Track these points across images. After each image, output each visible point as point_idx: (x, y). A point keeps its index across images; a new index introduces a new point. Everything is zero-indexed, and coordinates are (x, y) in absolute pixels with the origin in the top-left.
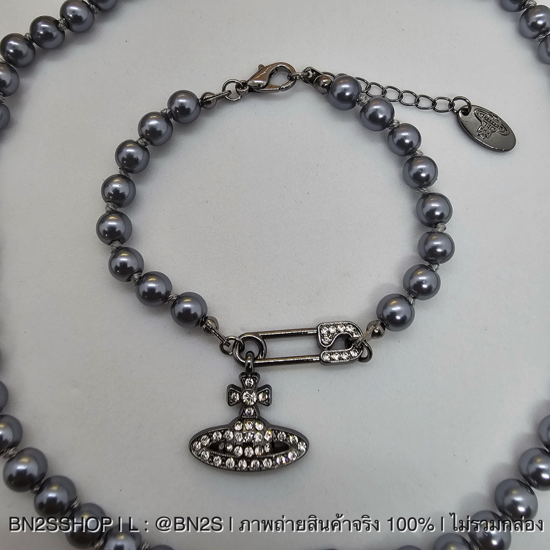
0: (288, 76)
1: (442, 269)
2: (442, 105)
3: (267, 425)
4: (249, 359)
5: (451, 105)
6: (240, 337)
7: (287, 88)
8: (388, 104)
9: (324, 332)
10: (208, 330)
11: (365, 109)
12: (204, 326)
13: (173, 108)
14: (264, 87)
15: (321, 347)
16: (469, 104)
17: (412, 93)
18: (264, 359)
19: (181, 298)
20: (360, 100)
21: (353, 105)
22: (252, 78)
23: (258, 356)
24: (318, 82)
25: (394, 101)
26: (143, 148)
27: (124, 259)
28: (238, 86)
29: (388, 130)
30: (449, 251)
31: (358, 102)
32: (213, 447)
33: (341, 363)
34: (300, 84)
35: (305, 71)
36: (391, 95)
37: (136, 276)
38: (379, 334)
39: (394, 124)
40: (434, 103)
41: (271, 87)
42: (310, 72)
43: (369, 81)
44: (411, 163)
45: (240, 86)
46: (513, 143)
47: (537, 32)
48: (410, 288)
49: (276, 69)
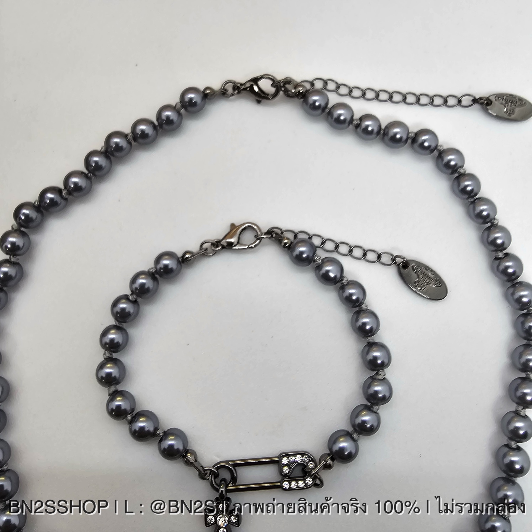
0: (255, 235)
2: (386, 259)
4: (222, 488)
5: (394, 260)
6: (214, 467)
7: (253, 247)
8: (339, 262)
9: (284, 460)
10: (190, 462)
11: (319, 268)
12: (185, 459)
13: (158, 267)
14: (235, 245)
15: (282, 476)
17: (361, 247)
18: (235, 485)
19: (167, 434)
20: (315, 261)
22: (225, 238)
25: (345, 255)
26: (134, 303)
27: (118, 402)
28: (213, 244)
29: (339, 285)
30: (387, 395)
35: (269, 230)
37: (129, 417)
39: (344, 281)
40: (379, 257)
41: (242, 245)
42: (275, 230)
43: (325, 237)
45: (216, 244)
46: (446, 291)
47: (467, 196)
48: (355, 426)
49: (245, 229)
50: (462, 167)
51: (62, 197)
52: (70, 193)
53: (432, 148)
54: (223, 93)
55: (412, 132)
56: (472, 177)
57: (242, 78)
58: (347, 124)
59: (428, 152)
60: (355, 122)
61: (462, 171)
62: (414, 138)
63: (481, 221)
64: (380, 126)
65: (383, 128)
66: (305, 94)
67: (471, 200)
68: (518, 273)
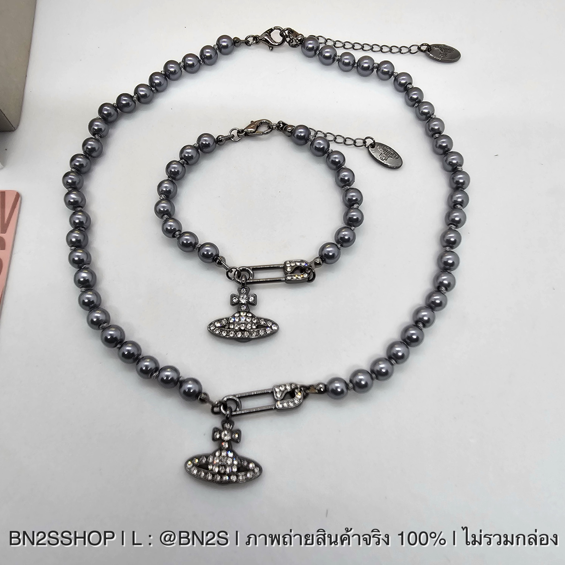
0: (268, 126)
1: (357, 230)
3: (253, 316)
4: (243, 278)
5: (365, 142)
6: (239, 268)
7: (267, 133)
8: (328, 142)
9: (288, 265)
10: (220, 263)
11: (312, 144)
12: (218, 261)
13: (200, 143)
14: (254, 133)
15: (286, 274)
16: (374, 141)
17: (342, 136)
18: (253, 279)
19: (203, 246)
20: (310, 138)
21: (306, 142)
22: (247, 128)
23: (250, 278)
24: (285, 129)
25: (332, 141)
26: (182, 165)
27: (171, 223)
28: (239, 132)
29: (326, 155)
30: (360, 218)
31: (308, 140)
32: (221, 327)
33: (297, 281)
34: (275, 131)
35: (278, 124)
36: (330, 138)
37: (177, 233)
39: (329, 151)
40: (355, 142)
41: (258, 132)
42: (282, 125)
43: (316, 130)
44: (339, 172)
46: (402, 163)
47: (414, 102)
48: (338, 240)
49: (261, 123)
50: (411, 84)
51: (133, 101)
52: (139, 99)
53: (390, 73)
54: (247, 42)
55: (376, 63)
56: (418, 90)
57: (259, 31)
58: (331, 60)
59: (387, 76)
60: (337, 58)
61: (410, 86)
62: (379, 67)
63: (424, 117)
64: (355, 60)
65: (356, 61)
66: (303, 41)
67: (416, 105)
68: (449, 147)
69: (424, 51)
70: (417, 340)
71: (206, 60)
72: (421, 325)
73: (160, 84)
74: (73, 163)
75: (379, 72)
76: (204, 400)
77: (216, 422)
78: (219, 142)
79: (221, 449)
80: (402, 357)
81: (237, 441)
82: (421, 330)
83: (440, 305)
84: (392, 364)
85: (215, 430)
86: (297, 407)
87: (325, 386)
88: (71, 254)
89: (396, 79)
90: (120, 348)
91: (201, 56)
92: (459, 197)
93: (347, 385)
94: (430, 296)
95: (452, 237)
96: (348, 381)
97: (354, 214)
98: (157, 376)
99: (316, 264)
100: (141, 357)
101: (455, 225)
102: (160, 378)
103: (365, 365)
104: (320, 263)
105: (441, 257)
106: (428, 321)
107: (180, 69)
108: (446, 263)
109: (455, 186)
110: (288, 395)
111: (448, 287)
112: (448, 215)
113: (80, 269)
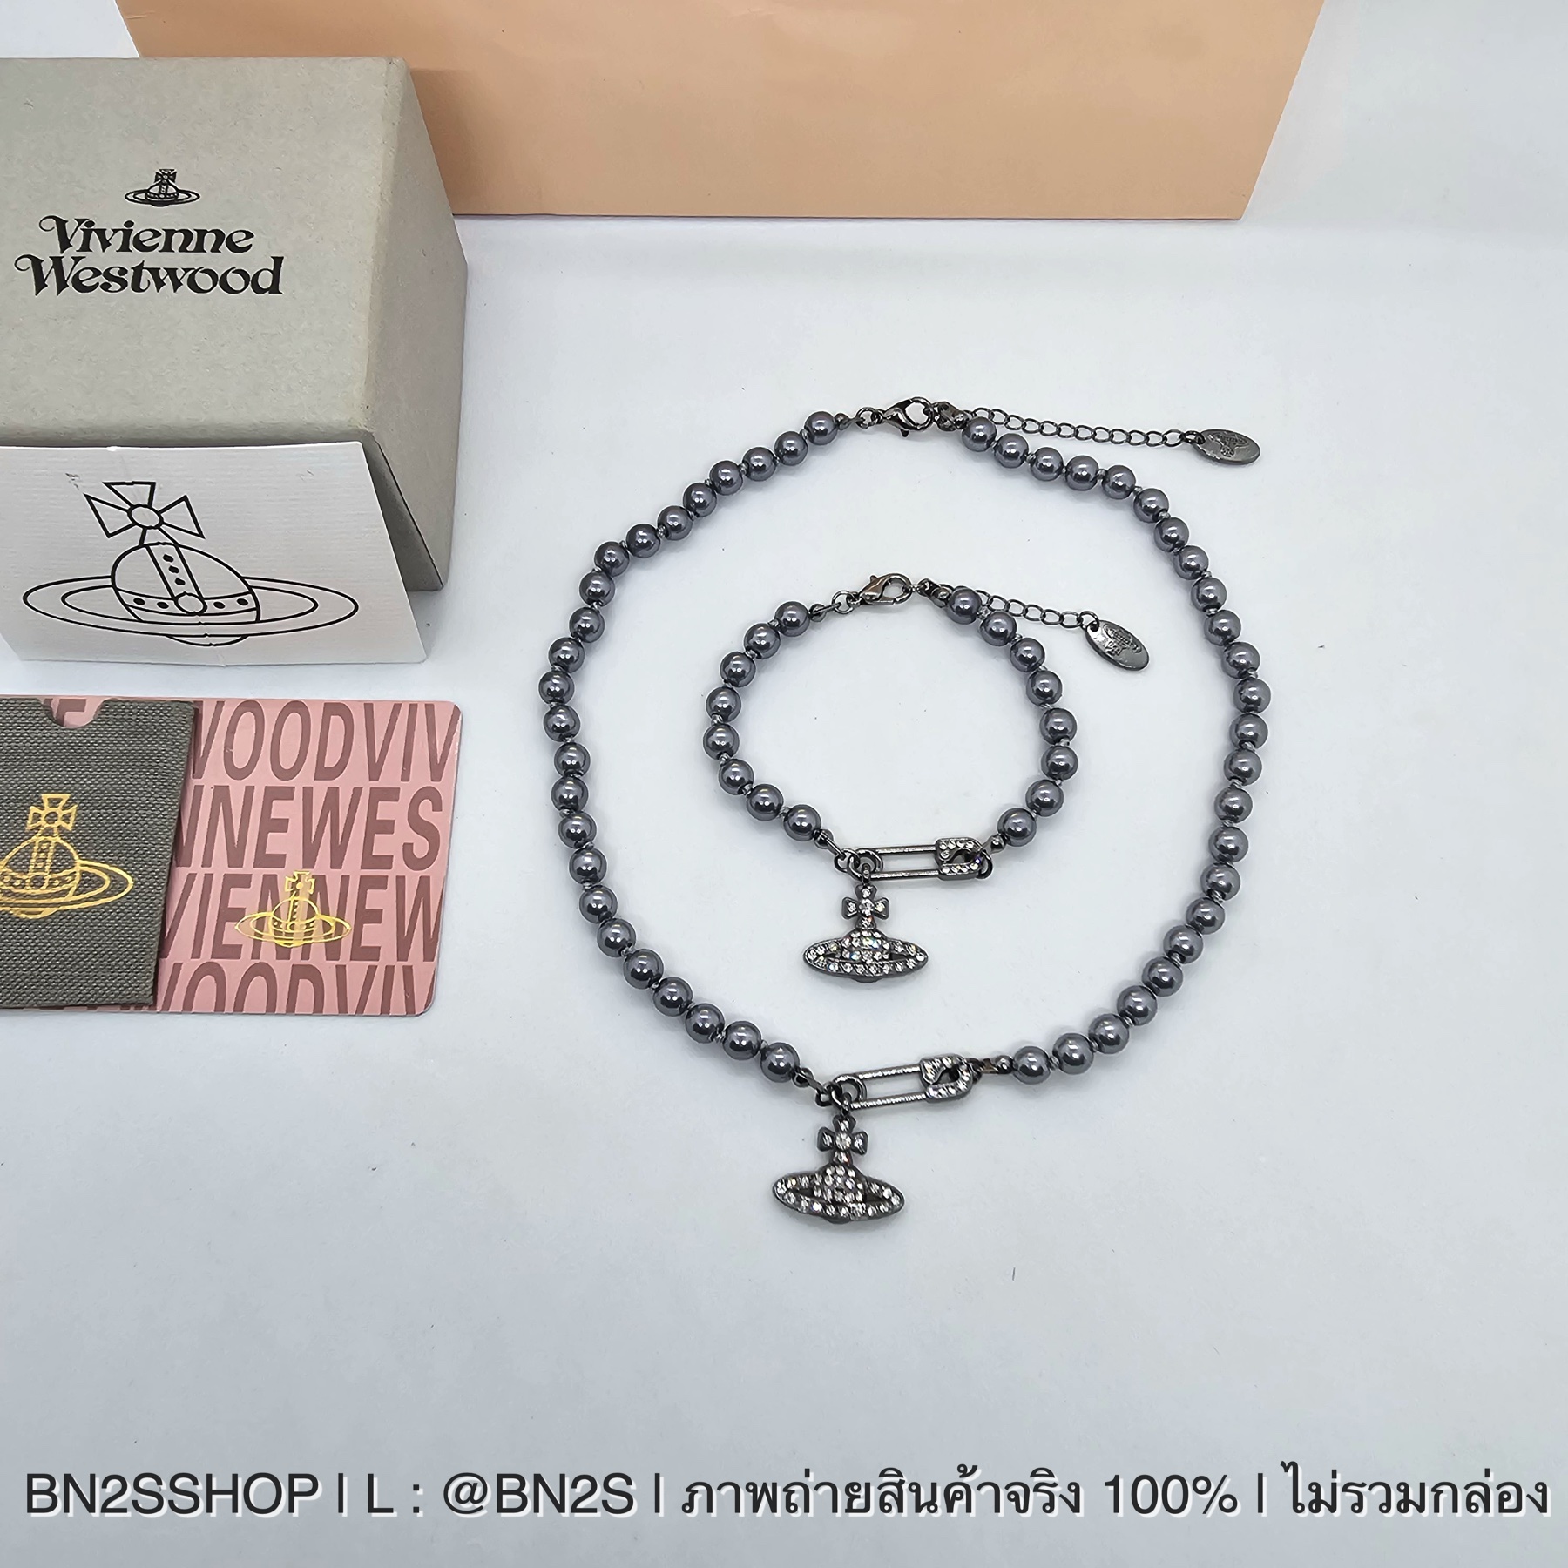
0: (903, 588)
1: (1065, 785)
2: (1070, 620)
3: (883, 938)
4: (865, 869)
5: (1080, 620)
6: (856, 851)
7: (901, 601)
8: (1011, 618)
9: (943, 847)
10: (823, 843)
11: (985, 624)
12: (819, 838)
13: (781, 620)
14: (877, 599)
15: (940, 863)
16: (1097, 619)
17: (1036, 607)
18: (881, 872)
19: (793, 810)
20: (981, 614)
21: (973, 619)
22: (864, 589)
23: (875, 869)
24: (936, 594)
25: (1019, 615)
26: (750, 660)
28: (849, 597)
29: (1010, 645)
30: (1071, 766)
31: (978, 615)
32: (829, 956)
33: (961, 877)
34: (915, 596)
35: (921, 583)
36: (1016, 609)
37: (747, 787)
38: (1000, 847)
39: (1016, 638)
40: (1062, 618)
41: (886, 598)
42: (927, 584)
43: (991, 594)
44: (1033, 679)
45: (851, 597)
46: (1146, 660)
47: (1172, 545)
48: (1032, 803)
49: (889, 580)
50: (1165, 510)
51: (657, 538)
52: (667, 534)
53: (1127, 489)
54: (859, 422)
55: (1102, 469)
56: (1178, 522)
57: (884, 403)
58: (1019, 460)
59: (1122, 495)
60: (1029, 457)
61: (1163, 515)
62: (1106, 477)
63: (1190, 574)
64: (1062, 463)
65: (1065, 464)
66: (966, 423)
67: (1176, 550)
68: (1234, 632)
69: (1192, 442)
70: (1170, 984)
71: (785, 458)
72: (1177, 958)
73: (702, 505)
74: (555, 656)
75: (1107, 486)
76: (806, 1081)
77: (824, 1118)
78: (814, 615)
79: (834, 1164)
80: (1144, 1013)
81: (862, 1151)
82: (1178, 967)
83: (1212, 923)
84: (1127, 1026)
85: (823, 1132)
86: (961, 1095)
87: (1011, 1061)
88: (563, 823)
89: (1138, 500)
90: (657, 990)
91: (776, 451)
92: (1249, 728)
93: (1048, 1060)
94: (1194, 907)
95: (1235, 801)
96: (1050, 1054)
97: (1061, 759)
98: (724, 1040)
99: (993, 846)
100: (691, 1006)
101: (1240, 780)
102: (729, 1041)
103: (1080, 1026)
104: (1000, 844)
105: (1216, 837)
106: (1190, 952)
107: (741, 476)
108: (1223, 849)
109: (1244, 705)
110: (946, 1076)
111: (1227, 891)
112: (1230, 761)
113: (580, 850)
